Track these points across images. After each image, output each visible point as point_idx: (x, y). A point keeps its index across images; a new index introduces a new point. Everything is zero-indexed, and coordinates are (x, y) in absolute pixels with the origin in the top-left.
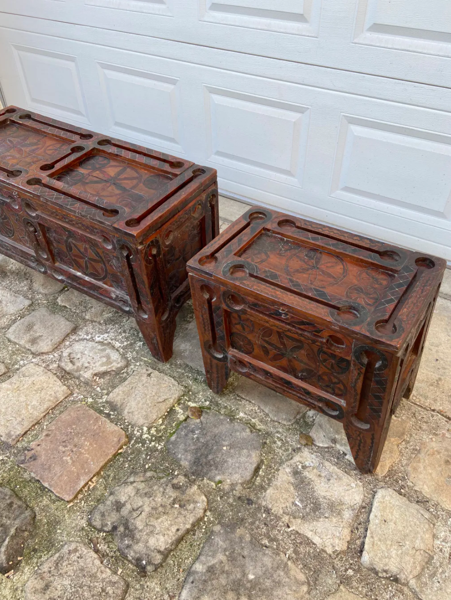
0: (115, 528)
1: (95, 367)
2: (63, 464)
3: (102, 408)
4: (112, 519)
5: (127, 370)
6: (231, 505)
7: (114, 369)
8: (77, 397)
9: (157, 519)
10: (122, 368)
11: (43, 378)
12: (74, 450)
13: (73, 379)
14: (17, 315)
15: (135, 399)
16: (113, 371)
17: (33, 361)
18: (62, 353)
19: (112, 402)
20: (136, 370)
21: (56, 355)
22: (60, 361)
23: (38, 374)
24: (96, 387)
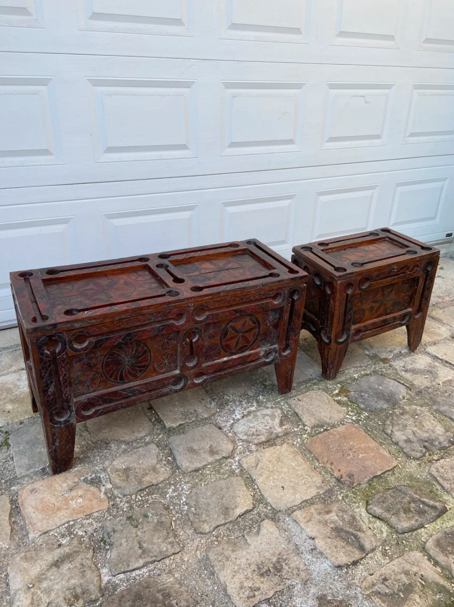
0: (425, 447)
2: (364, 459)
4: (417, 446)
5: (285, 410)
7: (281, 415)
8: (297, 442)
9: (424, 426)
10: (283, 413)
11: (267, 454)
13: (276, 440)
14: (164, 458)
15: (320, 412)
16: (281, 417)
17: (237, 459)
18: (241, 440)
19: (314, 425)
20: (289, 406)
21: (241, 444)
22: (250, 442)
23: (259, 456)
24: (293, 430)
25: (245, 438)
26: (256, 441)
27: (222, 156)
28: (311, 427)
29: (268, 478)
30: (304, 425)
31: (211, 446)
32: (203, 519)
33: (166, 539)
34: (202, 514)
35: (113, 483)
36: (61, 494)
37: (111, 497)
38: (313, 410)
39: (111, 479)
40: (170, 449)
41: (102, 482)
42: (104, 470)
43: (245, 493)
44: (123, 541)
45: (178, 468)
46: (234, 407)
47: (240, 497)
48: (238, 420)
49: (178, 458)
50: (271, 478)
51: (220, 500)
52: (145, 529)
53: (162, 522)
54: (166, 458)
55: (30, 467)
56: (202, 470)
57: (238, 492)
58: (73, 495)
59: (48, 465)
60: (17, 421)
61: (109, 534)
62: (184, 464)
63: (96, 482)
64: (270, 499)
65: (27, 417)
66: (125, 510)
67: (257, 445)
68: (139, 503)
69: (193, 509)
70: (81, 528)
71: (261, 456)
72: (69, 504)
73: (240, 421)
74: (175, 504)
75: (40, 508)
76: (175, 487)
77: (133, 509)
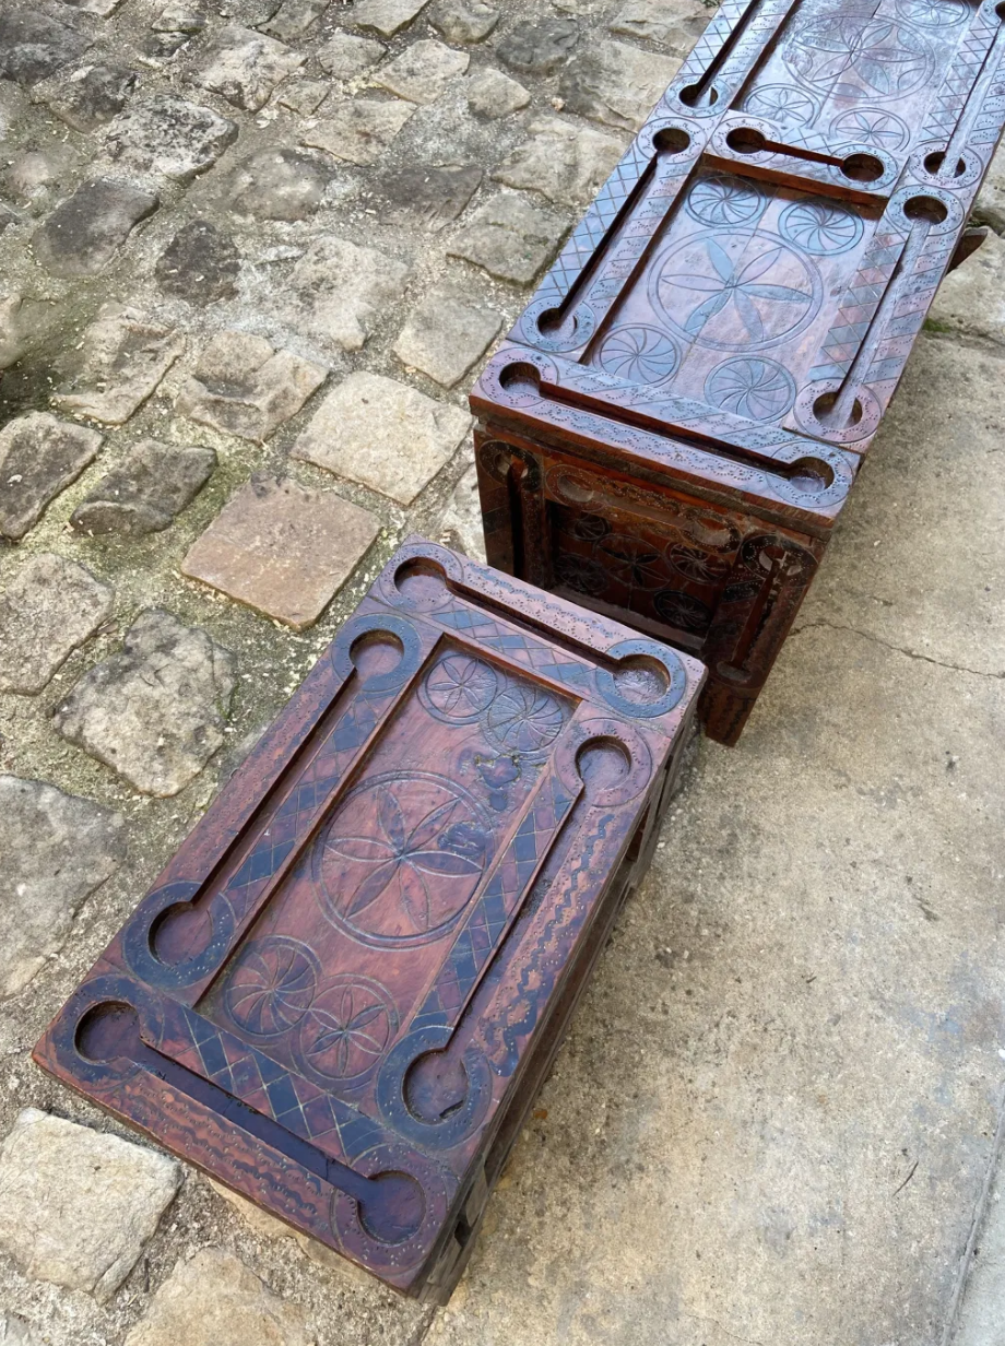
0: (128, 651)
1: (471, 526)
3: (374, 568)
6: (161, 841)
8: (399, 518)
12: (275, 547)
13: (442, 499)
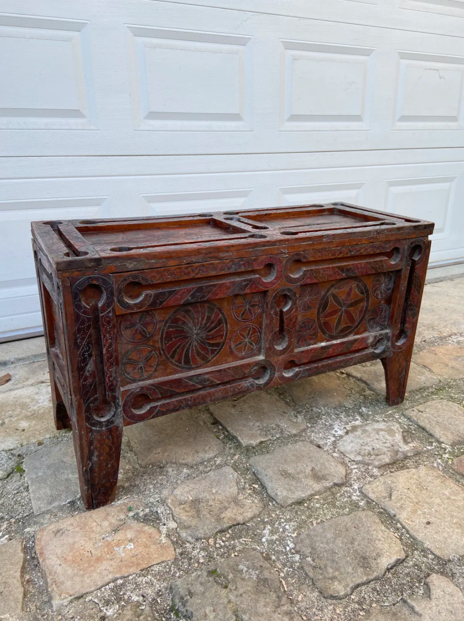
5: (404, 424)
7: (401, 430)
10: (402, 427)
11: (401, 480)
15: (457, 425)
16: (403, 432)
17: (356, 487)
18: (354, 461)
19: (454, 442)
20: (409, 419)
21: (356, 466)
22: (368, 464)
23: (390, 482)
24: (425, 449)
25: (359, 458)
26: (377, 463)
27: (281, 131)
28: (449, 444)
29: (414, 512)
30: (440, 443)
31: (313, 469)
32: (331, 575)
33: (278, 607)
34: (325, 567)
35: (178, 521)
36: (101, 538)
37: (178, 543)
38: (445, 422)
39: (175, 514)
40: (254, 473)
41: (160, 520)
42: (163, 502)
43: (386, 533)
44: (208, 610)
45: (272, 499)
46: (330, 422)
47: (380, 540)
48: (341, 437)
49: (269, 485)
50: (419, 512)
51: (350, 546)
52: (241, 591)
53: (266, 580)
54: (250, 485)
55: (53, 499)
56: (308, 502)
57: (375, 533)
58: (119, 538)
59: (78, 496)
60: (34, 441)
61: (182, 598)
62: (279, 494)
63: (152, 519)
64: (428, 543)
65: (48, 436)
66: (201, 561)
67: (379, 467)
68: (222, 550)
69: (309, 559)
70: (134, 589)
71: (393, 482)
72: (114, 552)
73: (345, 438)
74: (278, 552)
75: (70, 558)
76: (273, 526)
77: (214, 559)
